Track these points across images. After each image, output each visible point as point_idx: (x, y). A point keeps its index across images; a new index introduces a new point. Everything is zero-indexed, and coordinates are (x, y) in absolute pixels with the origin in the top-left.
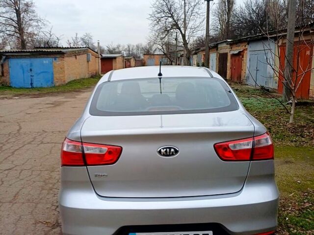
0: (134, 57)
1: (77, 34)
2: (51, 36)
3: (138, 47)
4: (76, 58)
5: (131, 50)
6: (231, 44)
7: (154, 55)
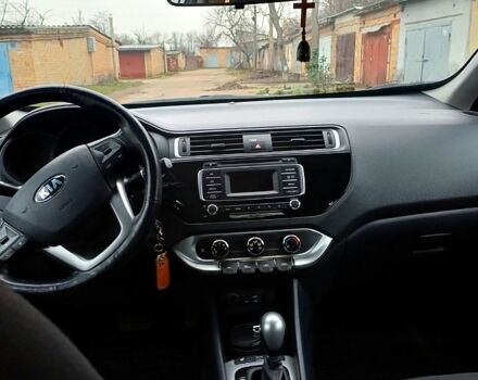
0: (183, 52)
1: (80, 13)
2: (27, 11)
3: (190, 36)
4: (62, 45)
5: (178, 41)
6: (363, 15)
7: (217, 48)
